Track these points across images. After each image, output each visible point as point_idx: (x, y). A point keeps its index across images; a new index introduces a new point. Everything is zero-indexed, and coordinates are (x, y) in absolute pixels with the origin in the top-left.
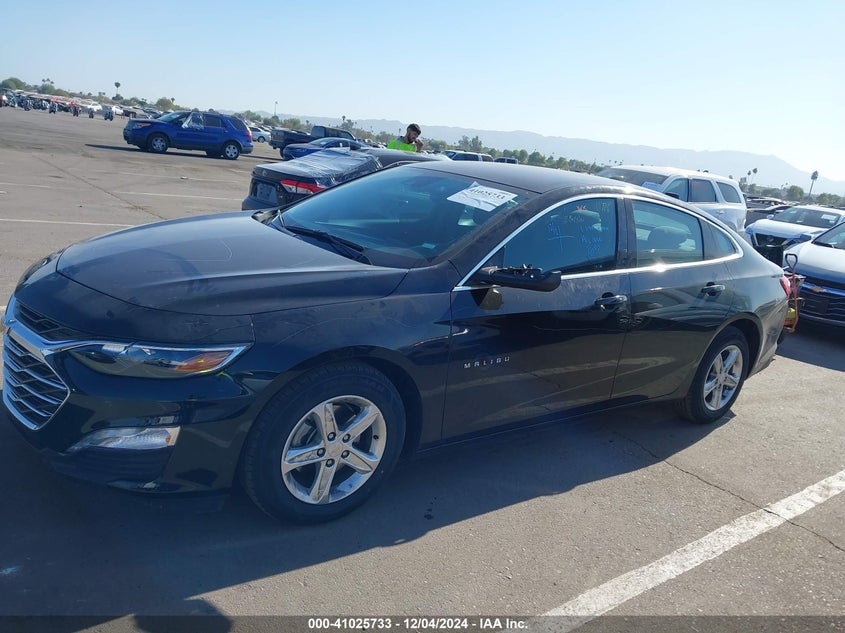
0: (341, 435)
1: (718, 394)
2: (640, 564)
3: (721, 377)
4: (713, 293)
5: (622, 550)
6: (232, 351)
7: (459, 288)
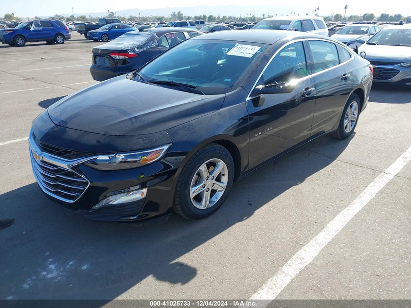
0: (211, 177)
1: (349, 125)
2: (345, 207)
3: (350, 117)
4: (346, 79)
5: (335, 202)
6: (163, 149)
7: (248, 99)
